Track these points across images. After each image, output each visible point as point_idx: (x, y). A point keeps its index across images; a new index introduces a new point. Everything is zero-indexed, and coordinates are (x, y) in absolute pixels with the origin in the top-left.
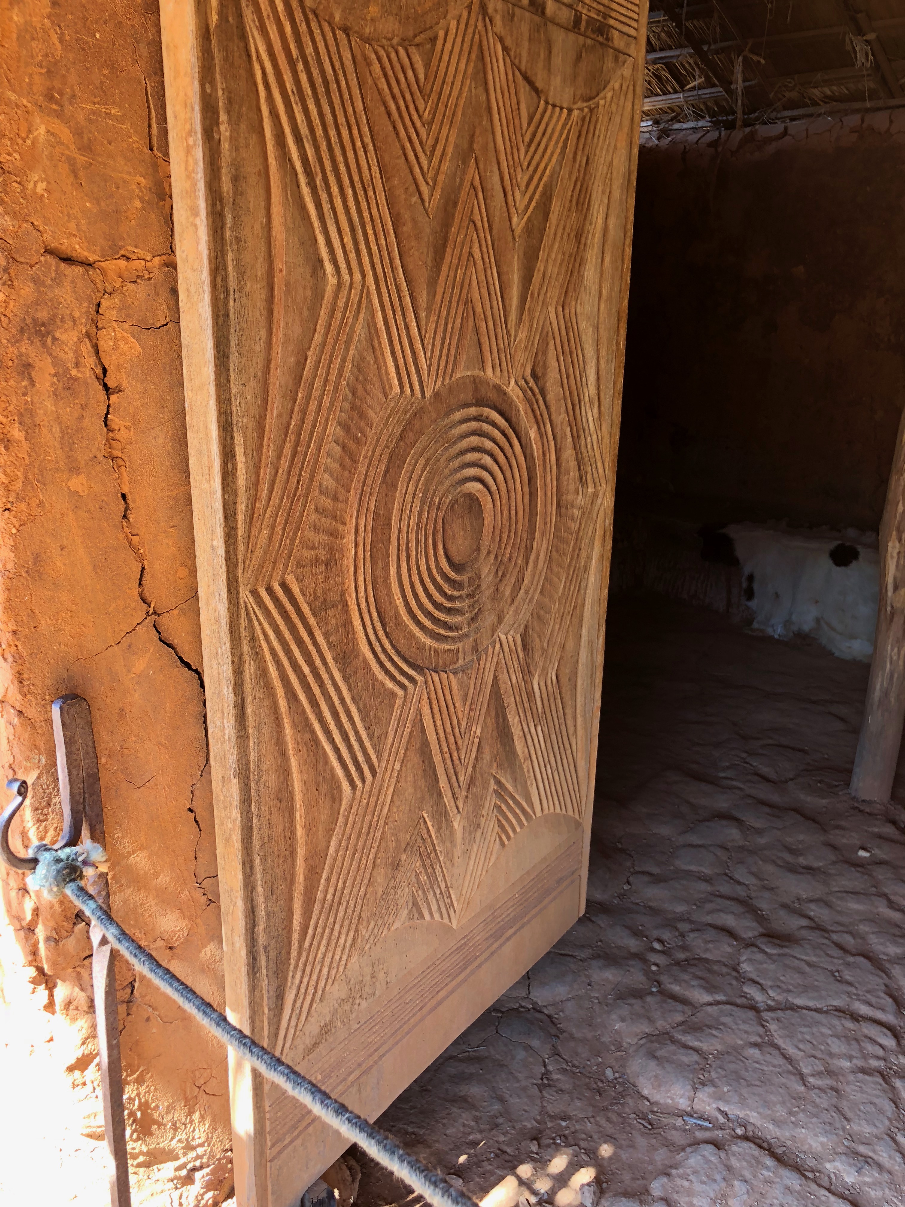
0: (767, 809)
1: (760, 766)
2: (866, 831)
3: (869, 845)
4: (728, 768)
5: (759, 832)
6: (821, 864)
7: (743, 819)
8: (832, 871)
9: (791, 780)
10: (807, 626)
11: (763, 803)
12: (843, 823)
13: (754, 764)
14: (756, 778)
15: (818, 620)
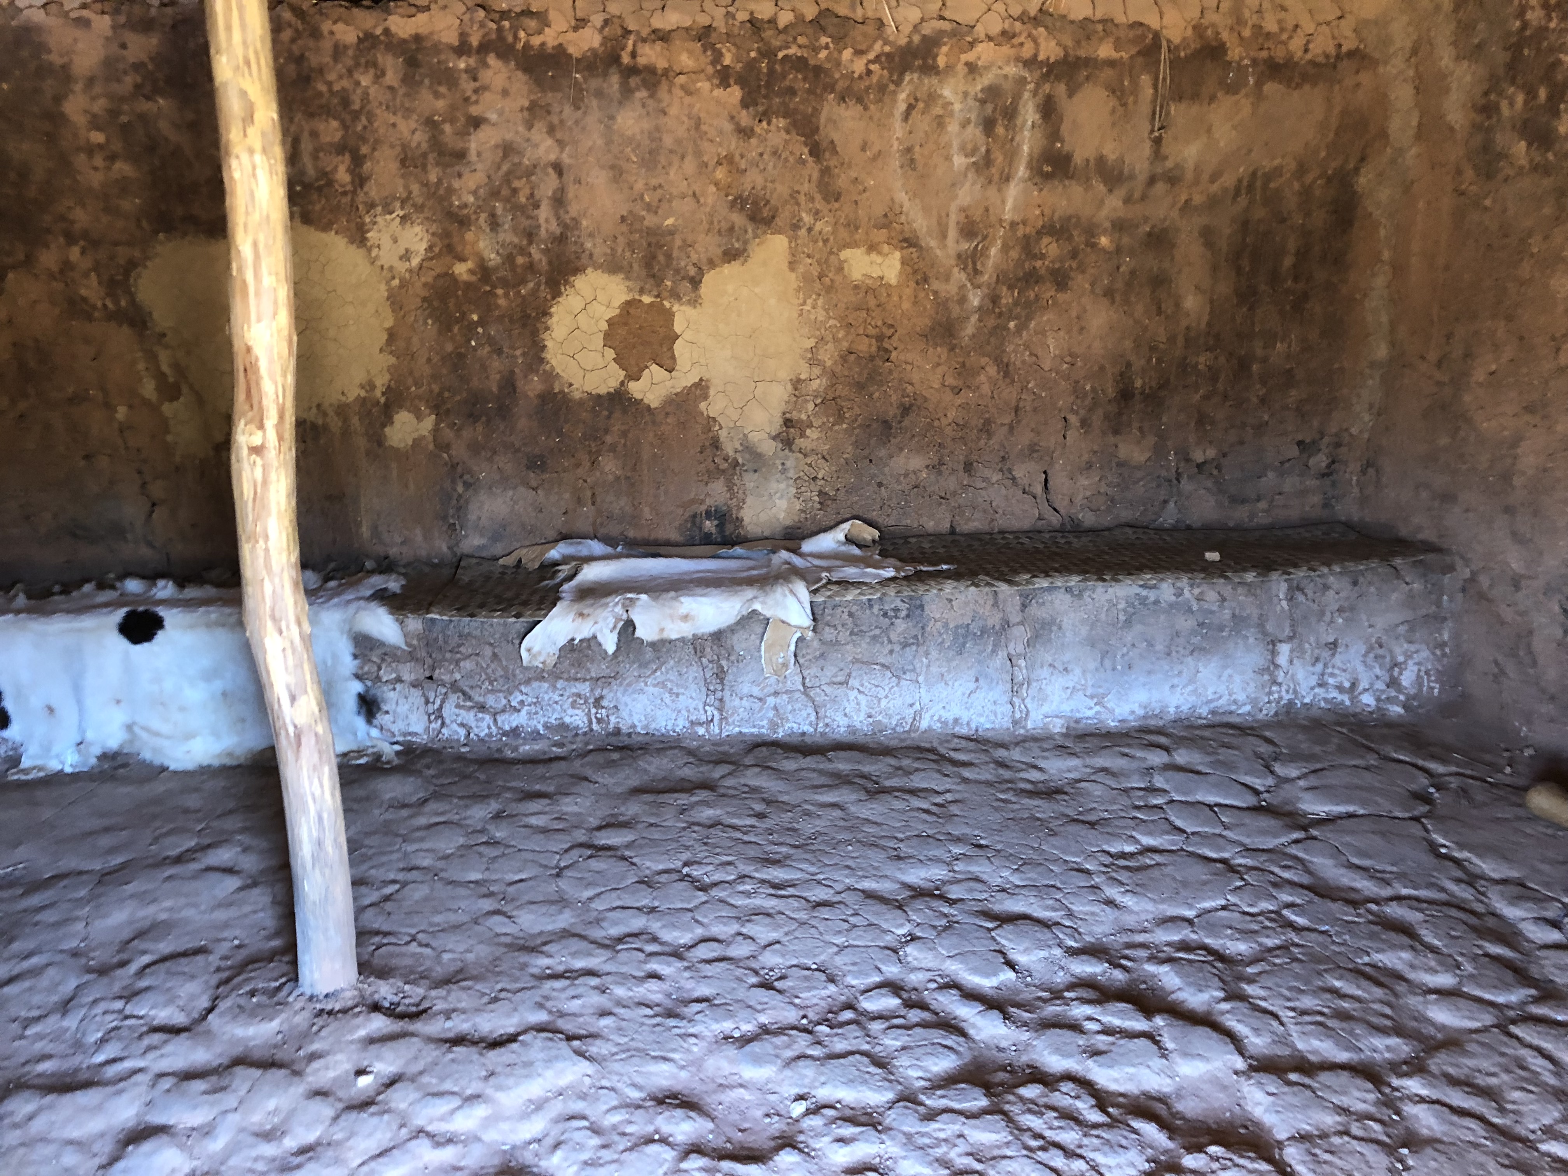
0: (199, 1085)
1: (152, 1013)
2: (352, 1042)
3: (365, 1063)
4: (103, 1041)
5: (207, 1131)
6: (318, 1133)
7: (171, 1123)
8: (338, 1136)
9: (210, 1010)
10: (114, 740)
11: (188, 1075)
12: (316, 1046)
13: (142, 1013)
14: (157, 1038)
15: (129, 728)
